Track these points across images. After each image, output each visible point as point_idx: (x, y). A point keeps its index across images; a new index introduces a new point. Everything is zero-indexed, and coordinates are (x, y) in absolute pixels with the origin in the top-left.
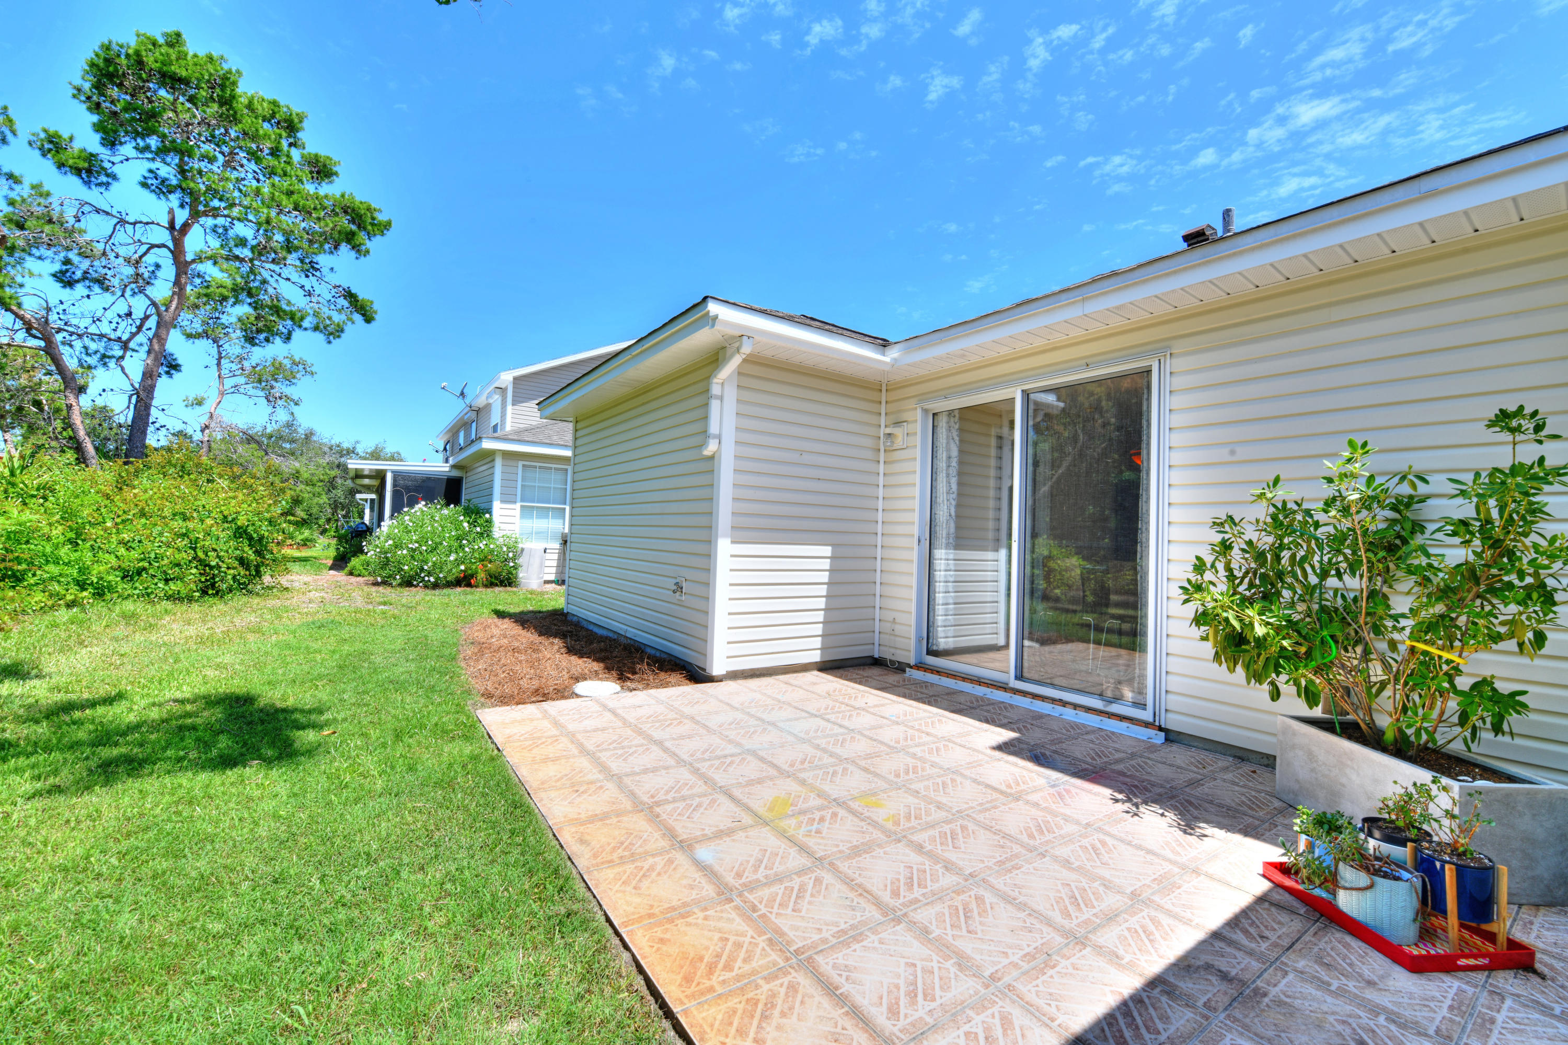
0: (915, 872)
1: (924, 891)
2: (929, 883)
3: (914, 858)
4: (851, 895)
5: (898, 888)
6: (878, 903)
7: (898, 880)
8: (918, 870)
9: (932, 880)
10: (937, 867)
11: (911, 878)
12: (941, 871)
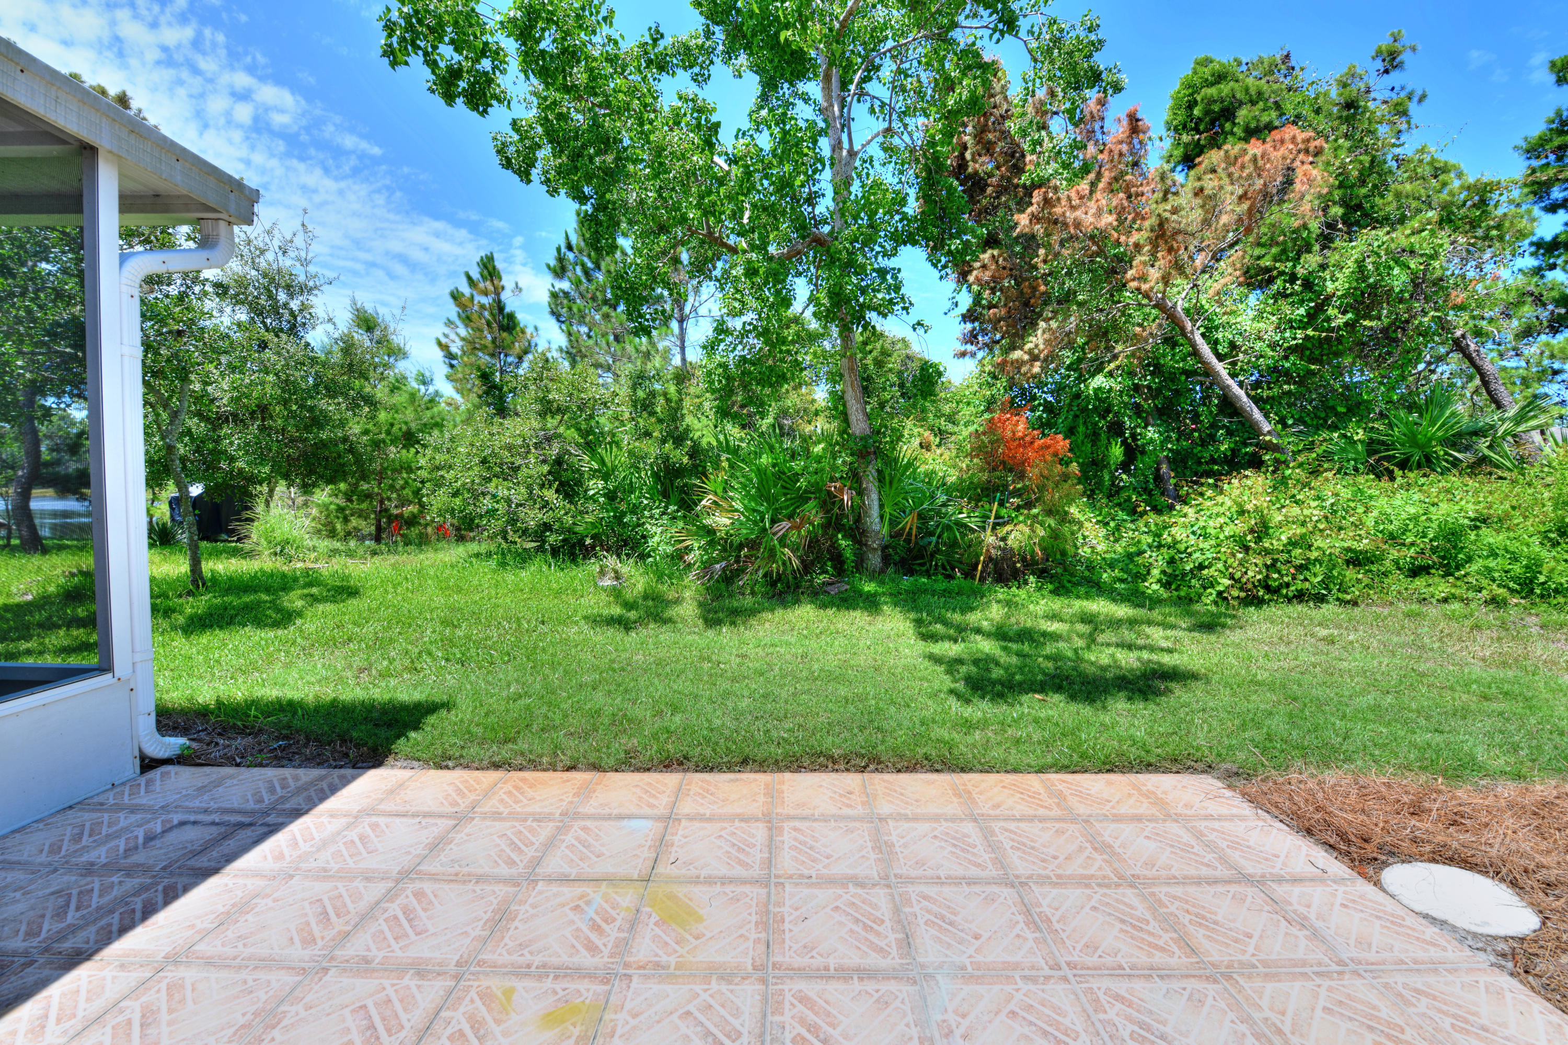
0: (410, 931)
1: (386, 915)
2: (384, 927)
3: (421, 949)
4: (466, 870)
5: (419, 902)
6: (434, 877)
7: (425, 910)
8: (407, 936)
9: (382, 932)
10: (381, 954)
11: (410, 921)
12: (374, 952)
